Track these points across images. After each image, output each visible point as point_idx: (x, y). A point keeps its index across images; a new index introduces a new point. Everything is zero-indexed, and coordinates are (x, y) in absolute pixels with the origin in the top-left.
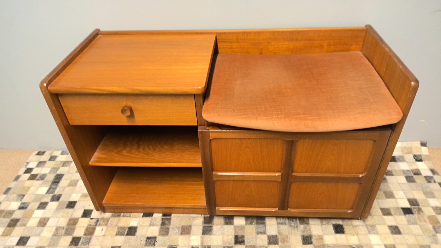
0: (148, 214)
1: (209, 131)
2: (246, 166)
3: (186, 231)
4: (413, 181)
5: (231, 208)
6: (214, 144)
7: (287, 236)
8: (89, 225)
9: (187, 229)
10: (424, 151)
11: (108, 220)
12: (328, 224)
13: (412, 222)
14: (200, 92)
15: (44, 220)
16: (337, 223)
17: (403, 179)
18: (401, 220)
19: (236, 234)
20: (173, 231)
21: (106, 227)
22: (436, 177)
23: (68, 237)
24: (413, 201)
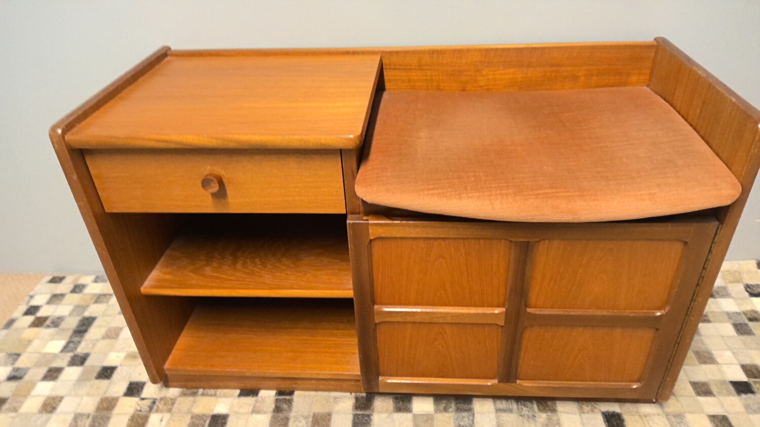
0: (249, 392)
1: (368, 223)
2: (438, 294)
3: (321, 422)
4: (748, 331)
5: (408, 378)
6: (377, 249)
8: (137, 410)
9: (324, 420)
11: (173, 401)
12: (592, 411)
13: (754, 409)
14: (351, 145)
15: (52, 401)
16: (610, 411)
17: (729, 329)
18: (732, 405)
20: (296, 423)
21: (169, 415)
24: (753, 370)
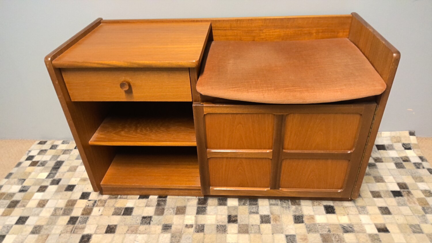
0: (144, 196)
1: (203, 106)
2: (239, 143)
3: (181, 211)
4: (402, 167)
5: (225, 187)
6: (208, 119)
7: (279, 215)
8: (86, 206)
9: (182, 209)
10: (413, 140)
11: (105, 201)
12: (319, 205)
13: (402, 204)
14: (194, 66)
15: (43, 202)
16: (328, 205)
17: (392, 166)
18: (391, 202)
19: (230, 214)
20: (168, 211)
21: (103, 208)
22: (424, 164)
23: (66, 216)
24: (403, 185)
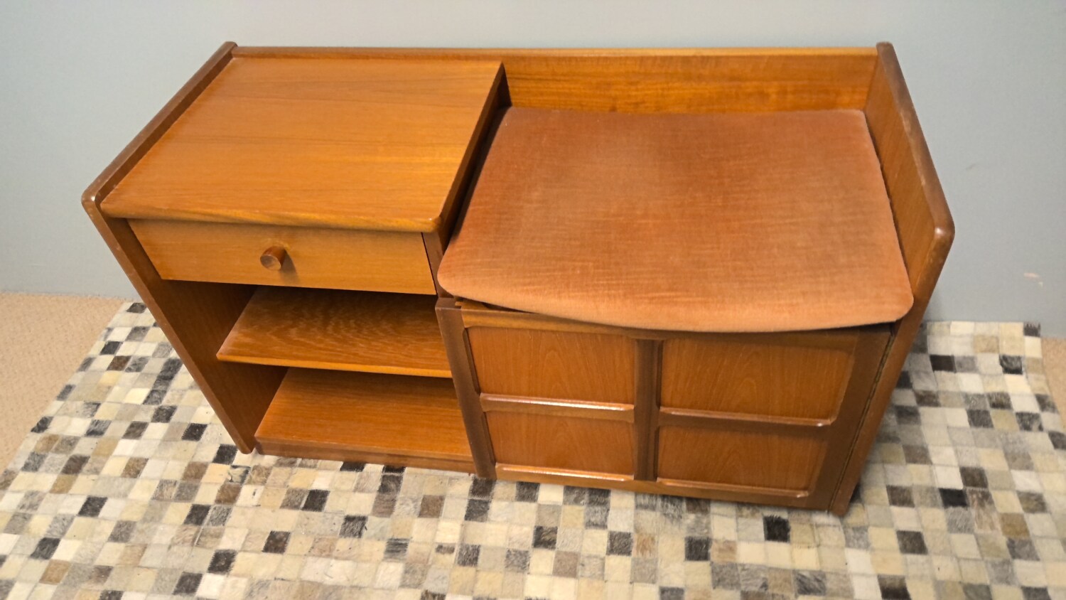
0: (354, 465)
1: (461, 312)
3: (431, 508)
4: (985, 422)
5: (529, 467)
6: (475, 338)
7: (652, 536)
8: (227, 480)
9: (435, 504)
10: (1031, 348)
11: (267, 471)
12: (753, 515)
13: (959, 526)
15: (136, 463)
16: (776, 517)
17: (960, 417)
18: (932, 520)
19: (540, 525)
20: (404, 506)
21: (263, 487)
23: (183, 504)
24: (974, 474)
